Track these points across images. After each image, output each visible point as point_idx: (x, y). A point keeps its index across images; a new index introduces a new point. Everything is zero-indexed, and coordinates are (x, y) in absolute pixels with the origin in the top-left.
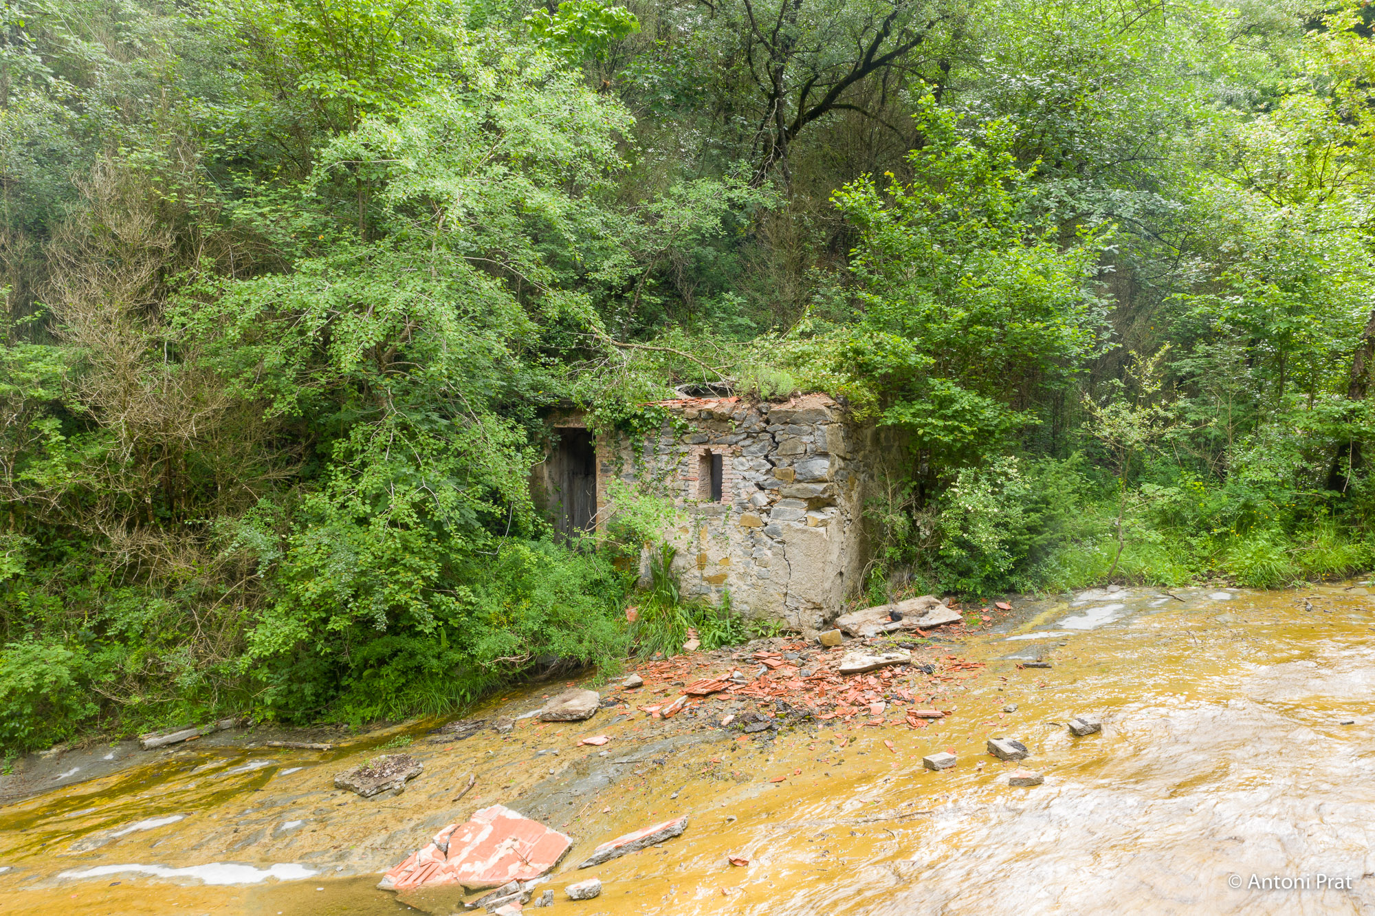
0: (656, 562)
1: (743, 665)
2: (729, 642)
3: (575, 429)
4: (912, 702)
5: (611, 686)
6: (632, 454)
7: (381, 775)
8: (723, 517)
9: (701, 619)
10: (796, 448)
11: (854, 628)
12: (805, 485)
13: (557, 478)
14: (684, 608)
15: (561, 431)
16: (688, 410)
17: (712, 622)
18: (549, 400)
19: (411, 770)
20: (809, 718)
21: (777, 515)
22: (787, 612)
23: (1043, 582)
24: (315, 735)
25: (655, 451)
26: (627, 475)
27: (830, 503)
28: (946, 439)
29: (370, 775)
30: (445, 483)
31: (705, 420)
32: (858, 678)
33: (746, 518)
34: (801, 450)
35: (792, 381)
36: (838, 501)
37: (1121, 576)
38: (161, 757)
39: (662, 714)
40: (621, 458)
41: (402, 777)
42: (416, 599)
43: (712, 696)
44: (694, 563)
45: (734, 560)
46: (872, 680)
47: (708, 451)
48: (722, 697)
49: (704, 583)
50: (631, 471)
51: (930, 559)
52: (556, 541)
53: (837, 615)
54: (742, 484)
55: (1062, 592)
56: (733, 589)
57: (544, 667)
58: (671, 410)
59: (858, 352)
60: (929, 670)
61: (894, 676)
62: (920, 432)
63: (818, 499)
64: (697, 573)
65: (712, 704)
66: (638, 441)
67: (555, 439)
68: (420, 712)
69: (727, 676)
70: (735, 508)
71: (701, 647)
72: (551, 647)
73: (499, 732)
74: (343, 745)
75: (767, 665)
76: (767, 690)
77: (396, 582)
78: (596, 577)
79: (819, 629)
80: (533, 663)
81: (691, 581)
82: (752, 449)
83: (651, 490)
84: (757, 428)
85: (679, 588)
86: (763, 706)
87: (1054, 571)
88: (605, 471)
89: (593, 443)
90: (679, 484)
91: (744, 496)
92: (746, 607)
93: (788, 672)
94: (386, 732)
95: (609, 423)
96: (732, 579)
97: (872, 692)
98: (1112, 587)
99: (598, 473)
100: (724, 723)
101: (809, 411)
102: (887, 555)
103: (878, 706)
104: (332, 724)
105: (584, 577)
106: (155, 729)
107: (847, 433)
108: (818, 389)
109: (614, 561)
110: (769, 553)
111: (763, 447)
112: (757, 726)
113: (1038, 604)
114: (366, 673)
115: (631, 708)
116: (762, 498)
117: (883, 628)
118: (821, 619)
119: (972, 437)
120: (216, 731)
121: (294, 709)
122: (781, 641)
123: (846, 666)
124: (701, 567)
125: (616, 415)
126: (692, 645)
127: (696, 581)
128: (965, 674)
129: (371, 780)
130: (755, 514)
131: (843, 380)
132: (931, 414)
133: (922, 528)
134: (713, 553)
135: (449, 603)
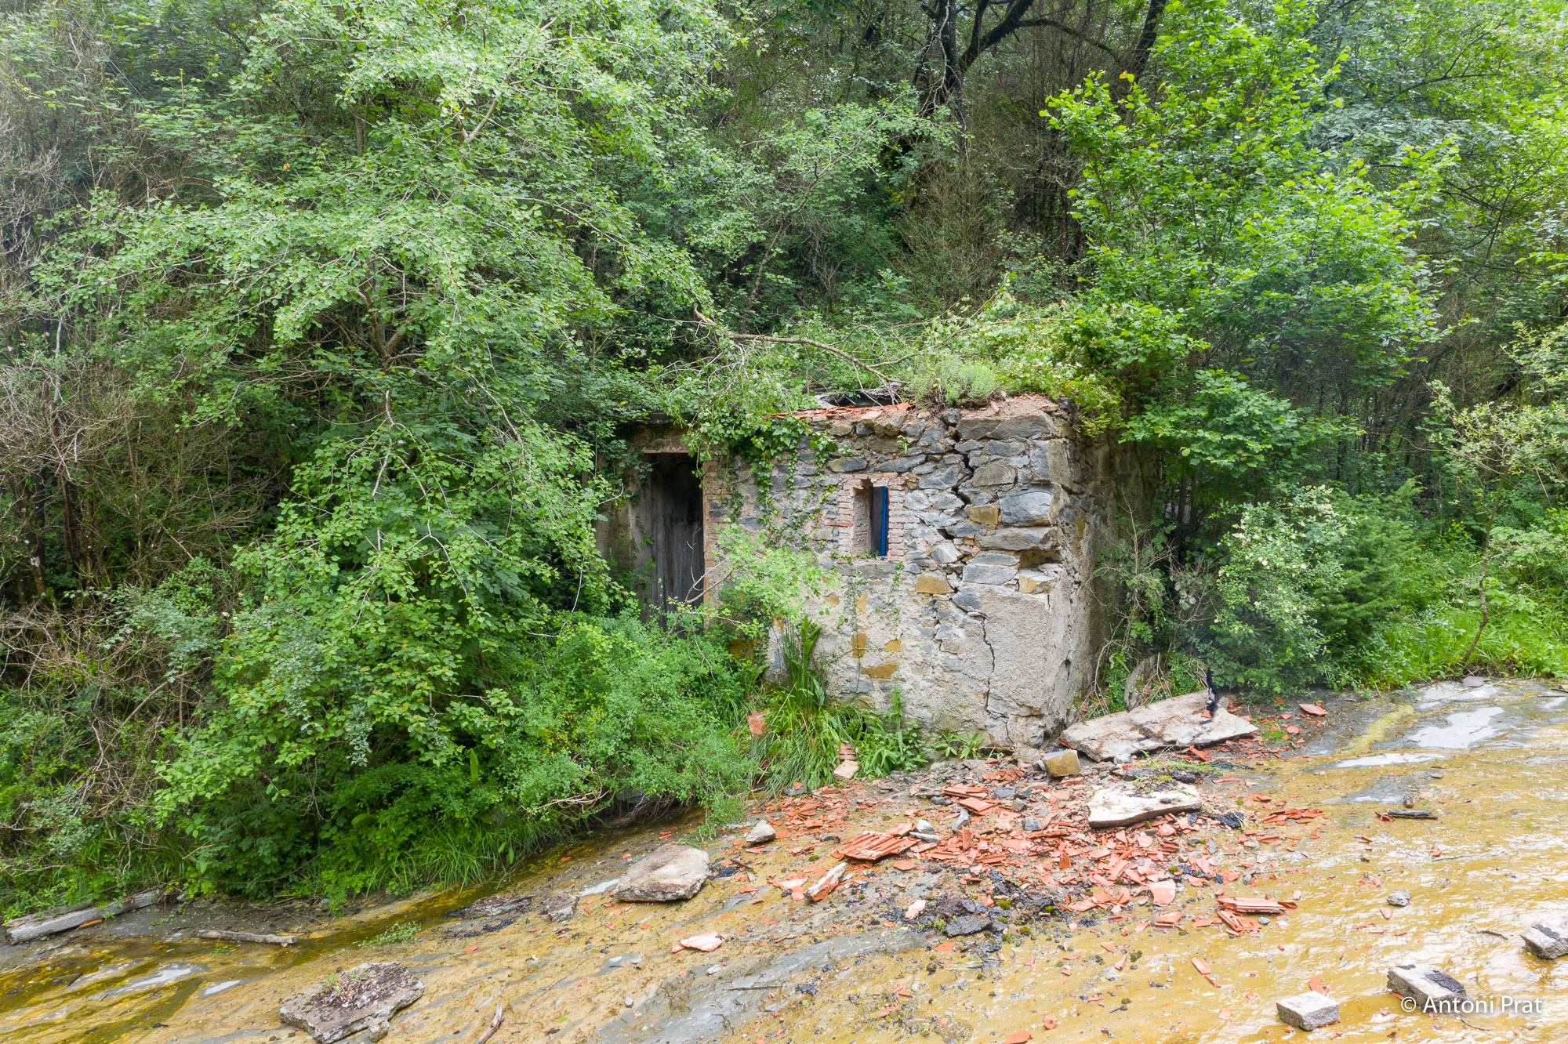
0: (792, 646)
1: (928, 805)
2: (902, 766)
3: (673, 456)
4: (1219, 880)
5: (727, 840)
6: (754, 488)
7: (353, 1006)
8: (890, 579)
9: (859, 731)
10: (1000, 475)
11: (1094, 746)
12: (1016, 531)
13: (647, 527)
14: (833, 714)
15: (652, 458)
16: (836, 423)
17: (877, 736)
18: (635, 414)
19: (402, 995)
20: (1051, 910)
21: (973, 577)
22: (989, 722)
23: (1366, 671)
24: (277, 916)
25: (789, 485)
26: (748, 520)
27: (1052, 557)
28: (1225, 462)
29: (336, 1004)
30: (462, 529)
31: (861, 436)
32: (1121, 835)
33: (925, 581)
34: (1008, 477)
35: (993, 377)
36: (1064, 554)
37: (1480, 662)
38: (32, 958)
39: (807, 896)
40: (738, 495)
41: (386, 1008)
42: (420, 712)
43: (887, 863)
44: (848, 647)
45: (907, 643)
46: (1143, 839)
47: (867, 483)
48: (903, 864)
49: (863, 678)
50: (753, 514)
51: (1194, 639)
52: (643, 618)
53: (1062, 725)
54: (919, 530)
55: (1396, 687)
56: (906, 686)
57: (627, 806)
58: (812, 424)
59: (1088, 332)
60: (1233, 822)
61: (1179, 832)
62: (1186, 452)
63: (1035, 551)
64: (852, 662)
65: (887, 877)
66: (764, 469)
67: (644, 469)
68: (437, 880)
69: (908, 827)
70: (908, 566)
71: (861, 773)
72: (633, 781)
73: (551, 919)
74: (316, 935)
75: (967, 808)
76: (973, 854)
77: (388, 685)
78: (703, 671)
79: (1038, 746)
80: (608, 803)
81: (843, 674)
82: (934, 478)
83: (782, 542)
84: (941, 447)
85: (826, 685)
86: (970, 883)
87: (1384, 656)
88: (716, 514)
89: (697, 474)
90: (825, 531)
91: (922, 548)
92: (925, 713)
93: (1004, 821)
94: (382, 913)
95: (721, 444)
96: (905, 671)
97: (1148, 861)
98: (1471, 680)
99: (706, 517)
100: (911, 914)
101: (1020, 420)
102: (1134, 634)
103: (1164, 889)
104: (305, 898)
105: (686, 673)
106: (32, 910)
107: (1074, 453)
108: (1034, 389)
109: (730, 646)
110: (961, 632)
111: (950, 476)
112: (967, 924)
113: (1366, 706)
114: (355, 821)
115: (758, 881)
116: (950, 552)
117: (1137, 746)
118: (1041, 732)
119: (1262, 458)
120: (129, 911)
121: (245, 878)
122: (981, 765)
123: (1099, 815)
124: (858, 653)
125: (731, 431)
126: (847, 770)
127: (851, 674)
128: (1294, 830)
129: (337, 1013)
130: (940, 576)
131: (1070, 374)
132: (1203, 423)
133: (1184, 593)
134: (876, 633)
135: (476, 718)
